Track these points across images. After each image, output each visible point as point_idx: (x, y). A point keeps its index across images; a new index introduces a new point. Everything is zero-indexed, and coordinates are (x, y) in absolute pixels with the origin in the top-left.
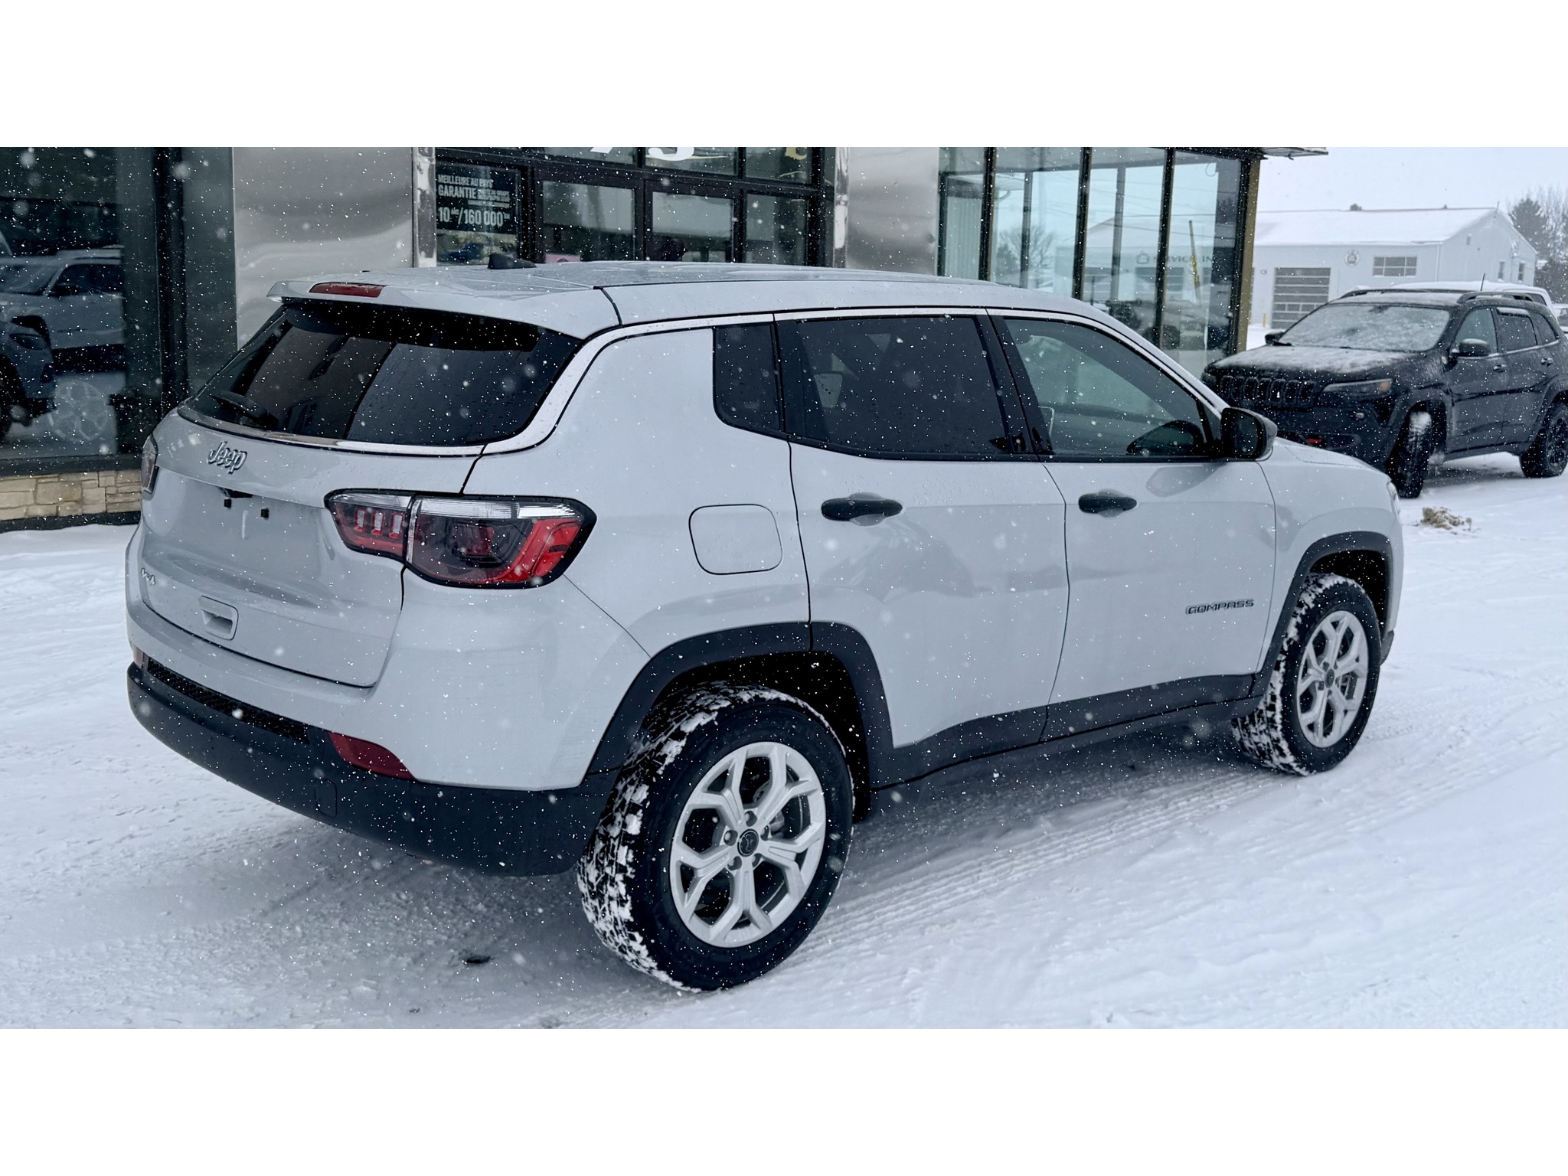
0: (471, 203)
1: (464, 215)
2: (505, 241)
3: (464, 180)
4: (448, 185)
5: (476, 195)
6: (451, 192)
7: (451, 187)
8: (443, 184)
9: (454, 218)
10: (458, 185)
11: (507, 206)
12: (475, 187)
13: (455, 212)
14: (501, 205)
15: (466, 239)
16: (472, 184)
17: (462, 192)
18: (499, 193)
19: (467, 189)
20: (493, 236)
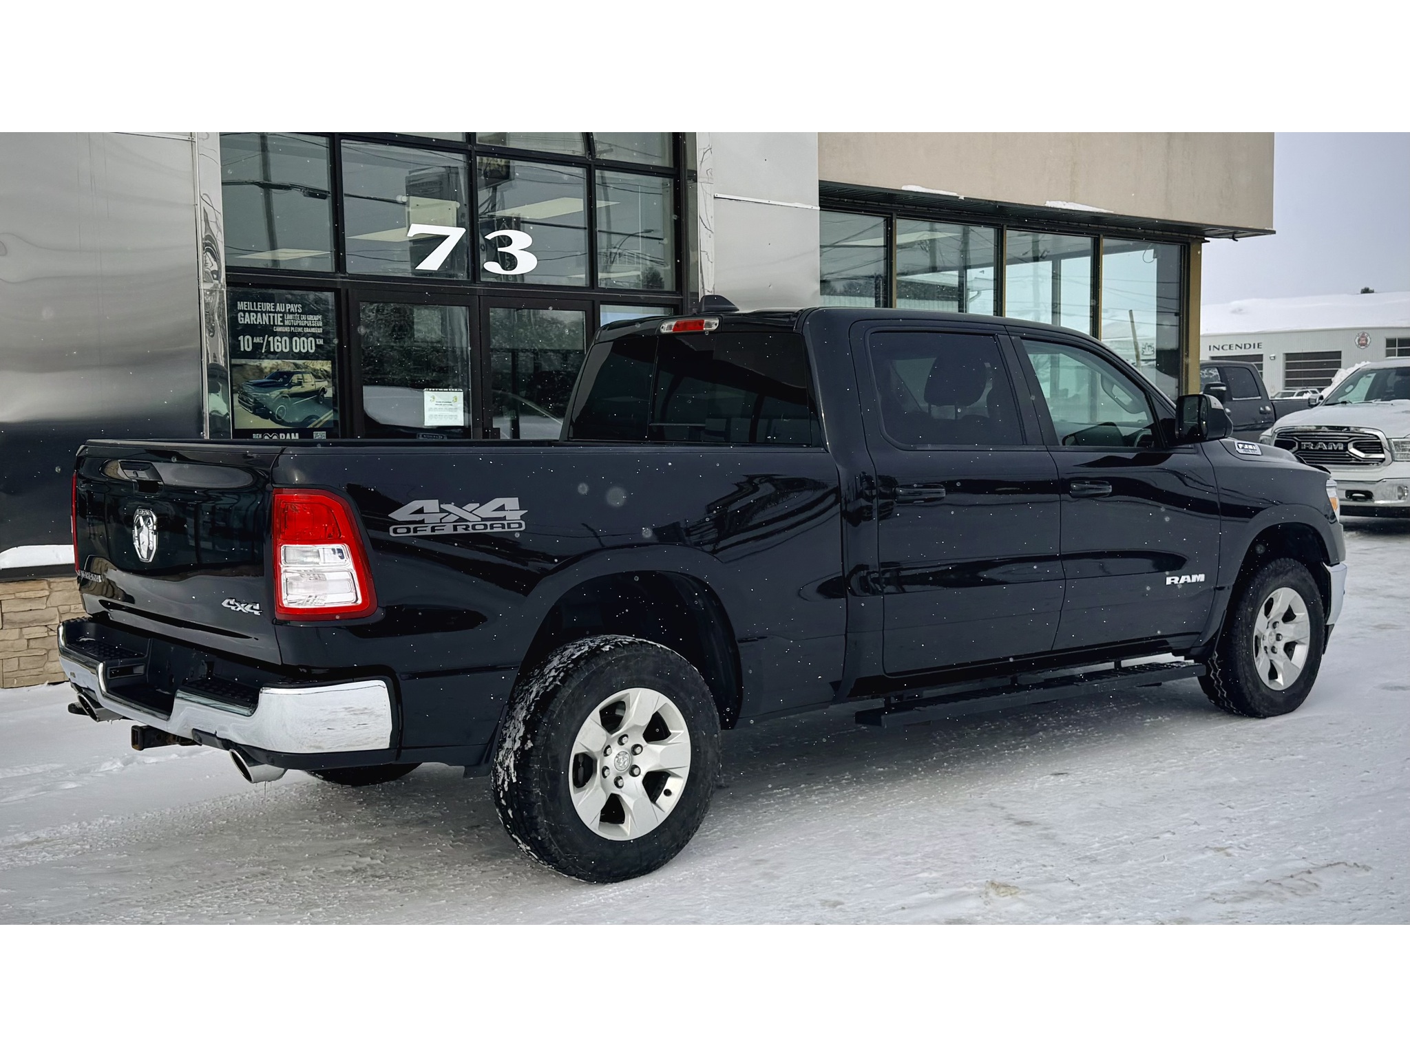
0: (279, 329)
1: (268, 342)
2: (318, 367)
3: (269, 306)
4: (250, 312)
5: (283, 321)
6: (253, 319)
7: (252, 314)
8: (244, 312)
9: (257, 347)
10: (262, 312)
11: (320, 331)
12: (283, 313)
13: (258, 340)
14: (315, 331)
15: (272, 368)
16: (278, 309)
17: (266, 318)
18: (310, 317)
19: (272, 315)
20: (304, 363)
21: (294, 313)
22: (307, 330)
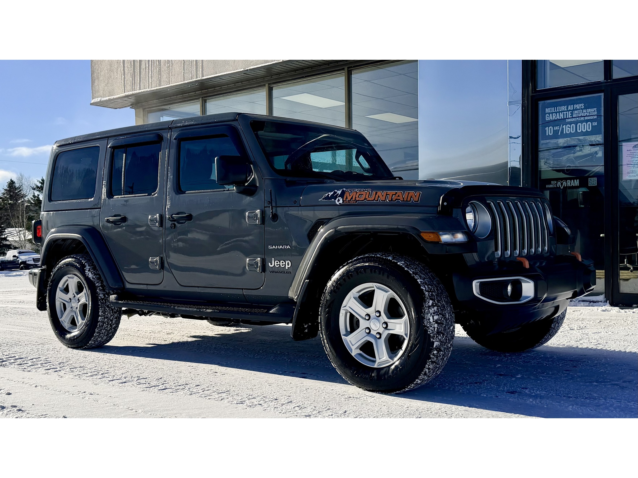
0: (568, 120)
1: (563, 128)
2: (593, 140)
3: (564, 108)
4: (552, 113)
5: (572, 115)
6: (554, 117)
7: (553, 114)
8: (549, 114)
9: (556, 132)
10: (559, 112)
11: (596, 117)
12: (571, 110)
13: (556, 128)
14: (592, 118)
15: (564, 143)
16: (569, 108)
17: (562, 115)
18: (589, 110)
19: (565, 113)
20: (584, 138)
21: (579, 109)
22: (587, 118)
